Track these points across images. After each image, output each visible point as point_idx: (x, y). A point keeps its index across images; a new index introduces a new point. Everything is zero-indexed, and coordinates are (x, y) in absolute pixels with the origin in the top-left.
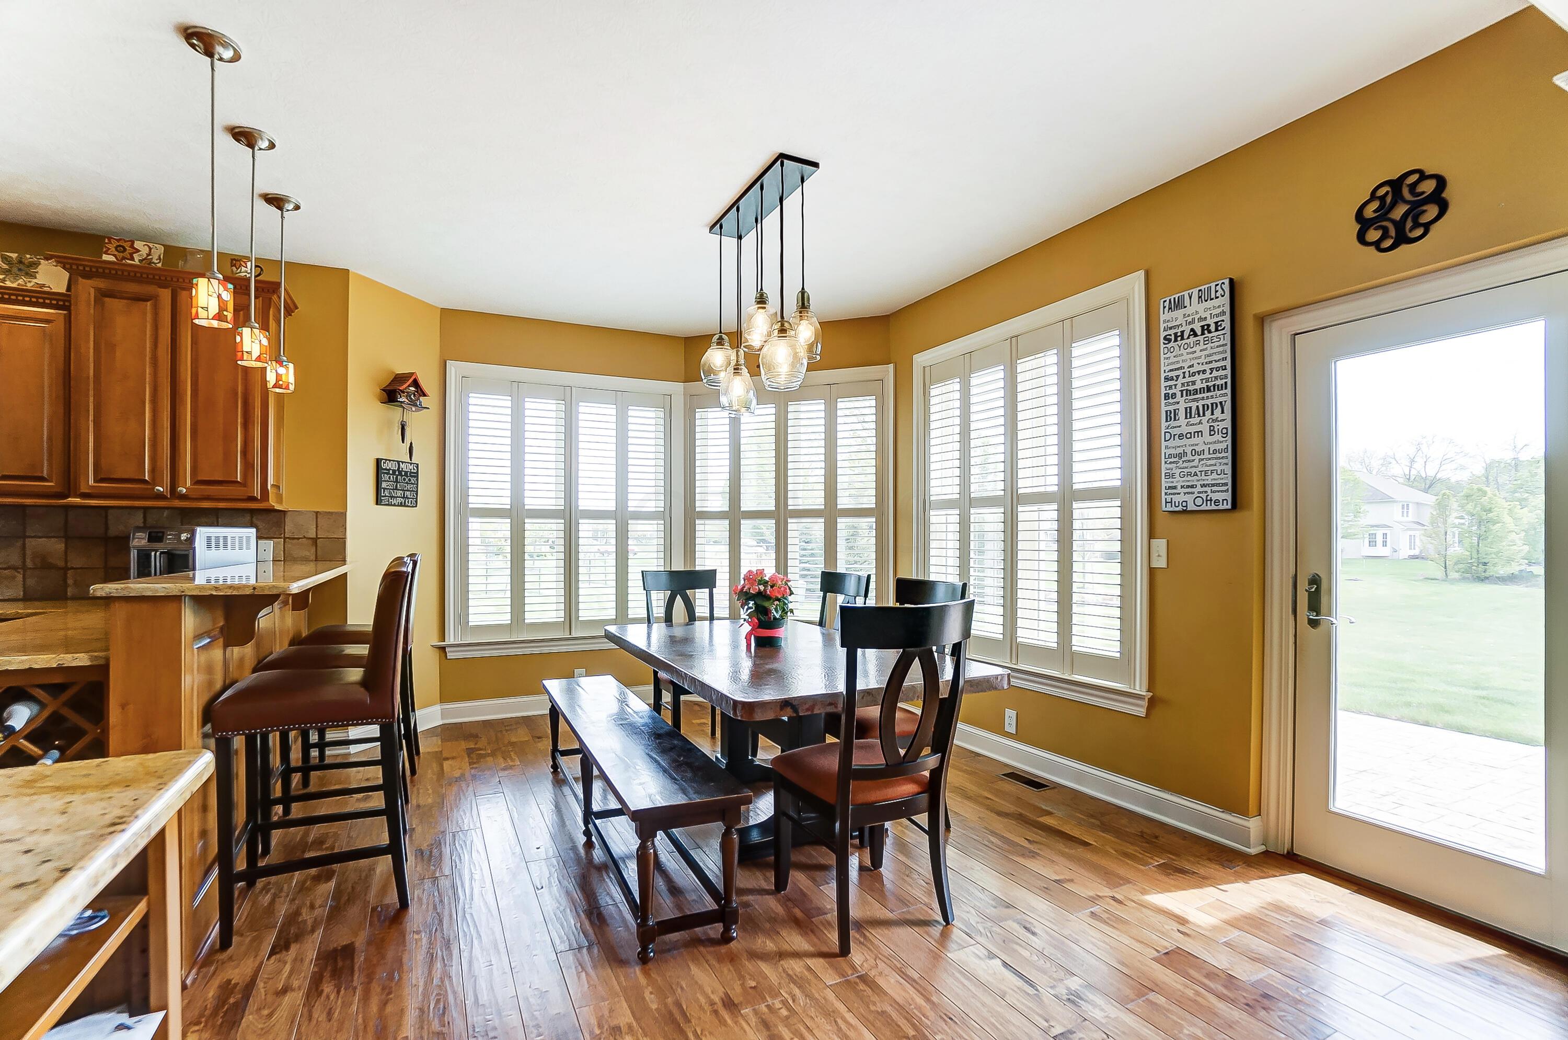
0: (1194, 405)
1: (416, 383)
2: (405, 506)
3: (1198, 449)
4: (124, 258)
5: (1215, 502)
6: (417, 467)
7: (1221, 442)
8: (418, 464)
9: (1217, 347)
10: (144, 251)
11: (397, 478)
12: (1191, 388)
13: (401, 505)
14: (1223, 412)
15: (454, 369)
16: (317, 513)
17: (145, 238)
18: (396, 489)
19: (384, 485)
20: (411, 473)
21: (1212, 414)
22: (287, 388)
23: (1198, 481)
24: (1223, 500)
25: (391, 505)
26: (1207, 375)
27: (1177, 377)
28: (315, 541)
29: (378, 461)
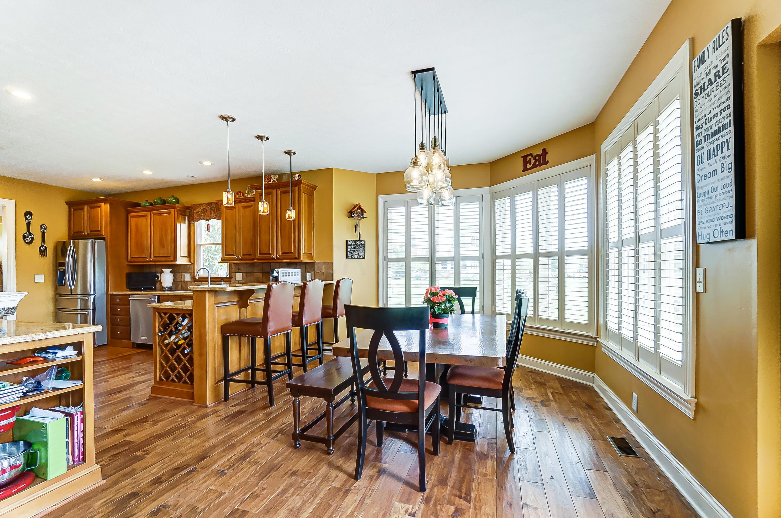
0: (711, 147)
1: (360, 208)
2: (359, 258)
3: (715, 186)
4: (269, 182)
5: (725, 233)
6: (365, 242)
7: (728, 177)
8: (365, 241)
9: (724, 89)
10: (274, 178)
11: (355, 247)
12: (710, 132)
13: (357, 258)
14: (728, 149)
15: (382, 198)
16: (324, 262)
17: (274, 173)
18: (355, 251)
19: (349, 250)
20: (362, 245)
21: (722, 152)
22: (291, 219)
23: (715, 215)
24: (730, 231)
25: (353, 258)
26: (719, 118)
27: (702, 124)
28: (323, 273)
29: (347, 241)
